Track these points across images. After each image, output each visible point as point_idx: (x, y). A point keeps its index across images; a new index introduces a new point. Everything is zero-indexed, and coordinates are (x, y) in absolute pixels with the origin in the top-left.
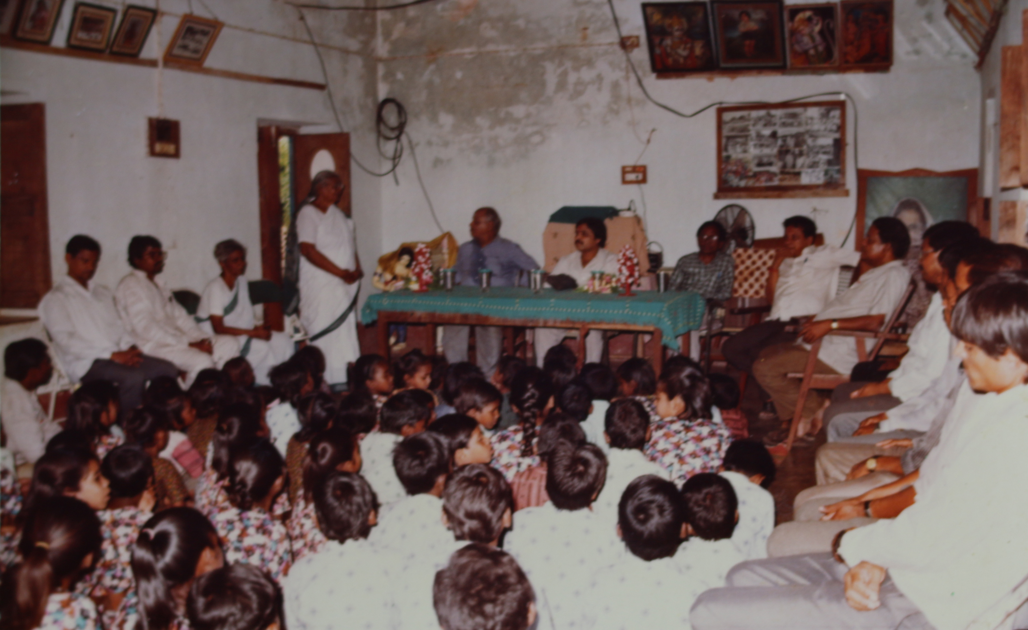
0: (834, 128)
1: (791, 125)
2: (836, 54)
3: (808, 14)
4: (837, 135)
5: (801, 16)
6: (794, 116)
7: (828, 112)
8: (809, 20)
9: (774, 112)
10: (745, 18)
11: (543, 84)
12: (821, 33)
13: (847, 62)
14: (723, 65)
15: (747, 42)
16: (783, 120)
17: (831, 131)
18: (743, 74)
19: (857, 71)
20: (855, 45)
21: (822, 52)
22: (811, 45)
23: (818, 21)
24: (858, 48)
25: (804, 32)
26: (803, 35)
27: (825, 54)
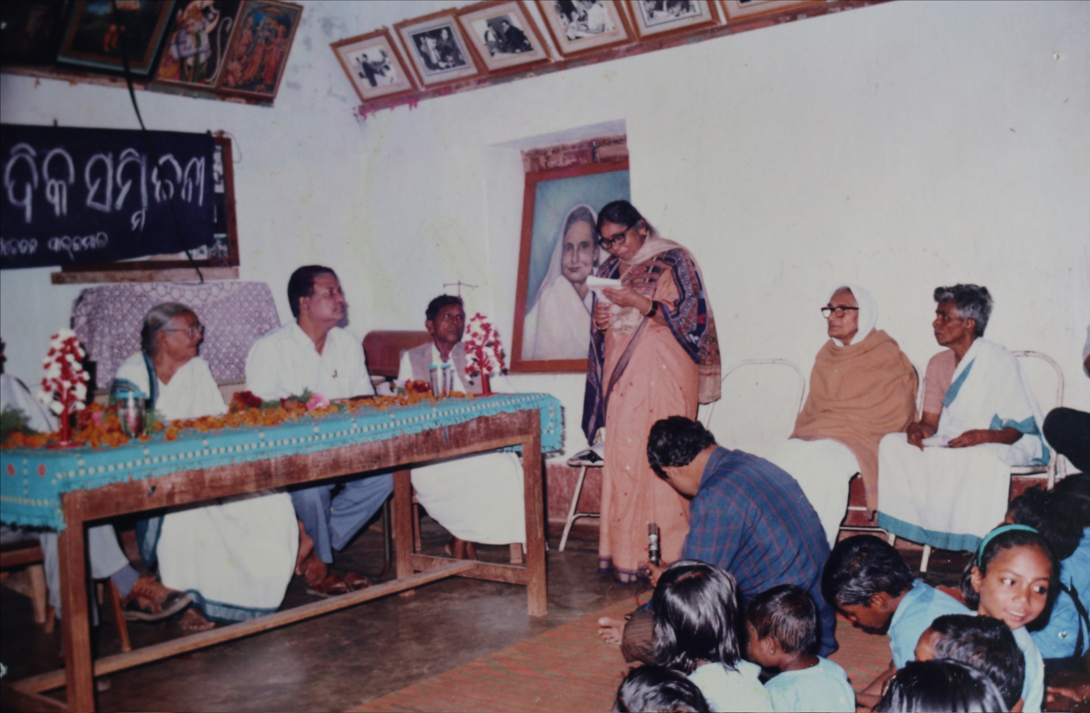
3: (207, 3)
8: (206, 11)
12: (212, 35)
13: (226, 84)
14: (61, 58)
18: (89, 80)
19: (238, 99)
20: (243, 61)
21: (203, 64)
22: (193, 50)
23: (215, 15)
24: (245, 67)
25: (191, 29)
26: (188, 33)
27: (205, 67)
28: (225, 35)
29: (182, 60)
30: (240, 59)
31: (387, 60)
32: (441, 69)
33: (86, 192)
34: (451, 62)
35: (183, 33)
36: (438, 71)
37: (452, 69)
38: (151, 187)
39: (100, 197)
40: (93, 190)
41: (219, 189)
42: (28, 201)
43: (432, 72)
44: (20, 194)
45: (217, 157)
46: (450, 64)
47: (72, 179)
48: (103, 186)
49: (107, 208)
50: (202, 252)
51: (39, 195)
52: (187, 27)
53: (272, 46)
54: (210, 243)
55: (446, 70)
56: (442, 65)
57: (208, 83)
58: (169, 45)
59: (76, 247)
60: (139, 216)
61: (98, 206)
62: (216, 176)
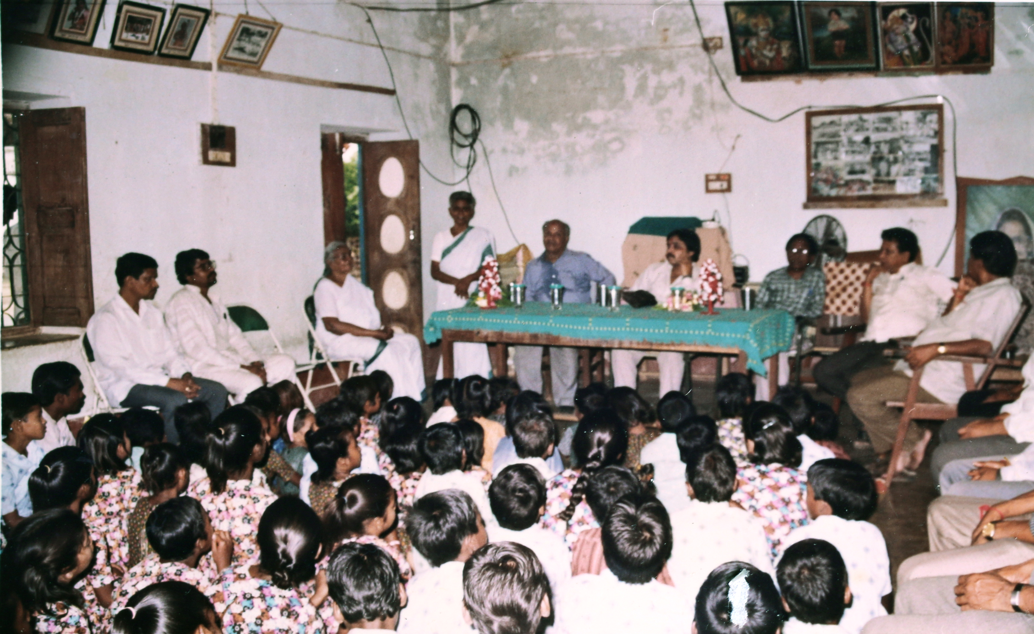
0: (932, 133)
1: (885, 130)
2: (933, 53)
3: (902, 11)
4: (935, 141)
5: (895, 13)
6: (888, 120)
7: (925, 116)
8: (904, 17)
9: (866, 116)
10: (835, 16)
11: (622, 89)
12: (916, 31)
13: (944, 62)
14: (811, 67)
15: (837, 42)
16: (877, 125)
17: (928, 136)
18: (833, 77)
19: (955, 72)
21: (918, 52)
22: (906, 45)
23: (913, 19)
25: (897, 31)
26: (897, 34)
27: (920, 54)
29: (900, 52)
30: (949, 43)
41: (933, 141)
45: (933, 118)
52: (894, 30)
53: (976, 29)
57: (929, 64)
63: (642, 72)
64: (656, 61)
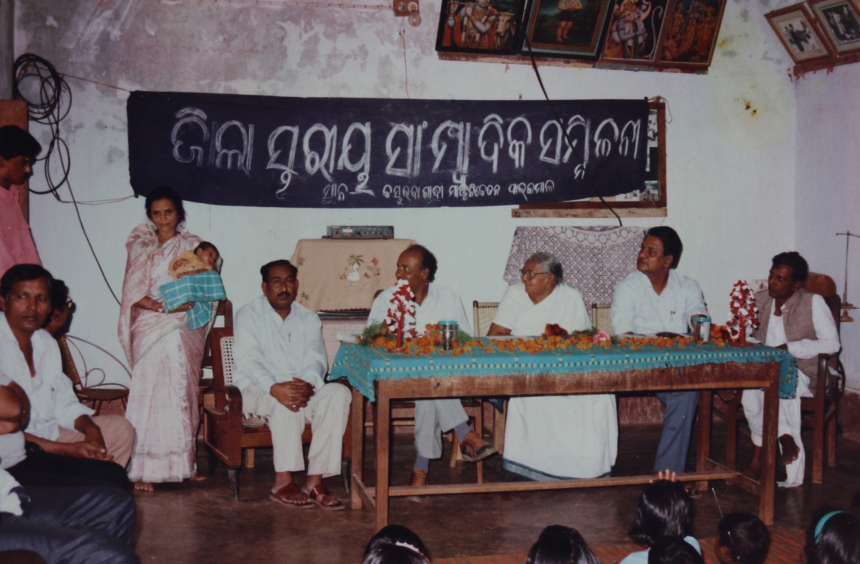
2: (656, 47)
4: (654, 144)
8: (639, 4)
12: (647, 22)
13: (664, 59)
14: (524, 49)
15: (563, 24)
18: (547, 63)
19: (675, 70)
20: (677, 39)
21: (641, 44)
22: (632, 34)
23: (648, 6)
24: (679, 44)
25: (628, 18)
26: (626, 22)
27: (643, 46)
28: (658, 21)
29: (623, 42)
30: (674, 38)
31: (808, 30)
32: (848, 40)
33: (540, 149)
34: (854, 34)
35: (621, 22)
36: (845, 41)
37: (855, 40)
38: (593, 144)
39: (551, 153)
40: (545, 148)
41: (652, 144)
42: (495, 157)
43: (842, 42)
44: (489, 152)
45: (653, 118)
46: (854, 36)
47: (529, 140)
48: (554, 144)
49: (556, 161)
50: (635, 195)
51: (504, 153)
52: (625, 16)
53: (702, 25)
54: (642, 188)
55: (851, 41)
56: (848, 36)
57: (648, 58)
58: (611, 32)
59: (530, 191)
60: (581, 168)
61: (549, 160)
62: (650, 134)
63: (311, 34)
64: (331, 22)
